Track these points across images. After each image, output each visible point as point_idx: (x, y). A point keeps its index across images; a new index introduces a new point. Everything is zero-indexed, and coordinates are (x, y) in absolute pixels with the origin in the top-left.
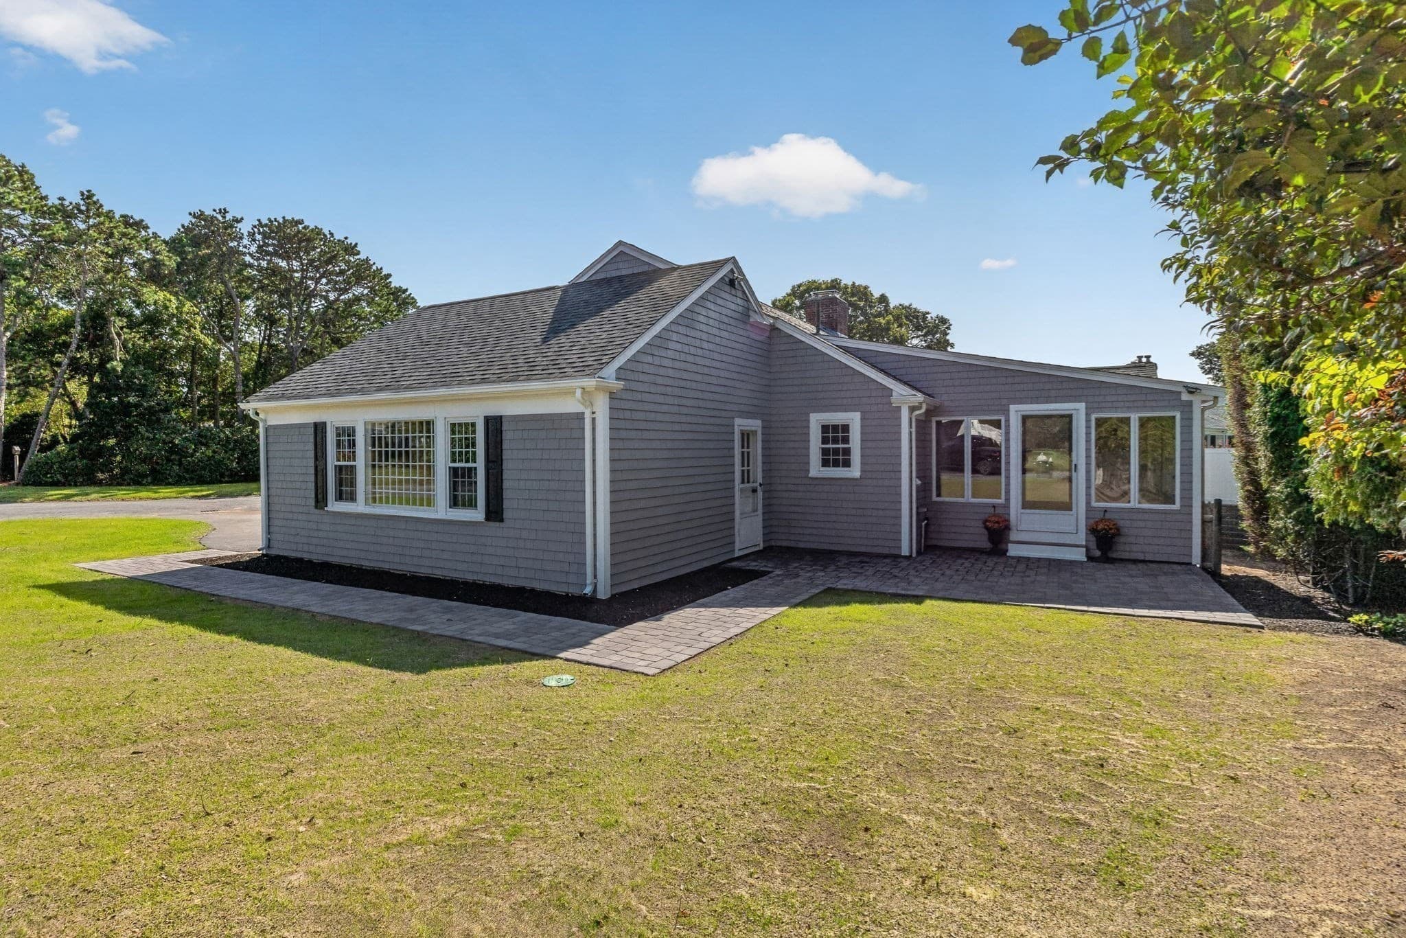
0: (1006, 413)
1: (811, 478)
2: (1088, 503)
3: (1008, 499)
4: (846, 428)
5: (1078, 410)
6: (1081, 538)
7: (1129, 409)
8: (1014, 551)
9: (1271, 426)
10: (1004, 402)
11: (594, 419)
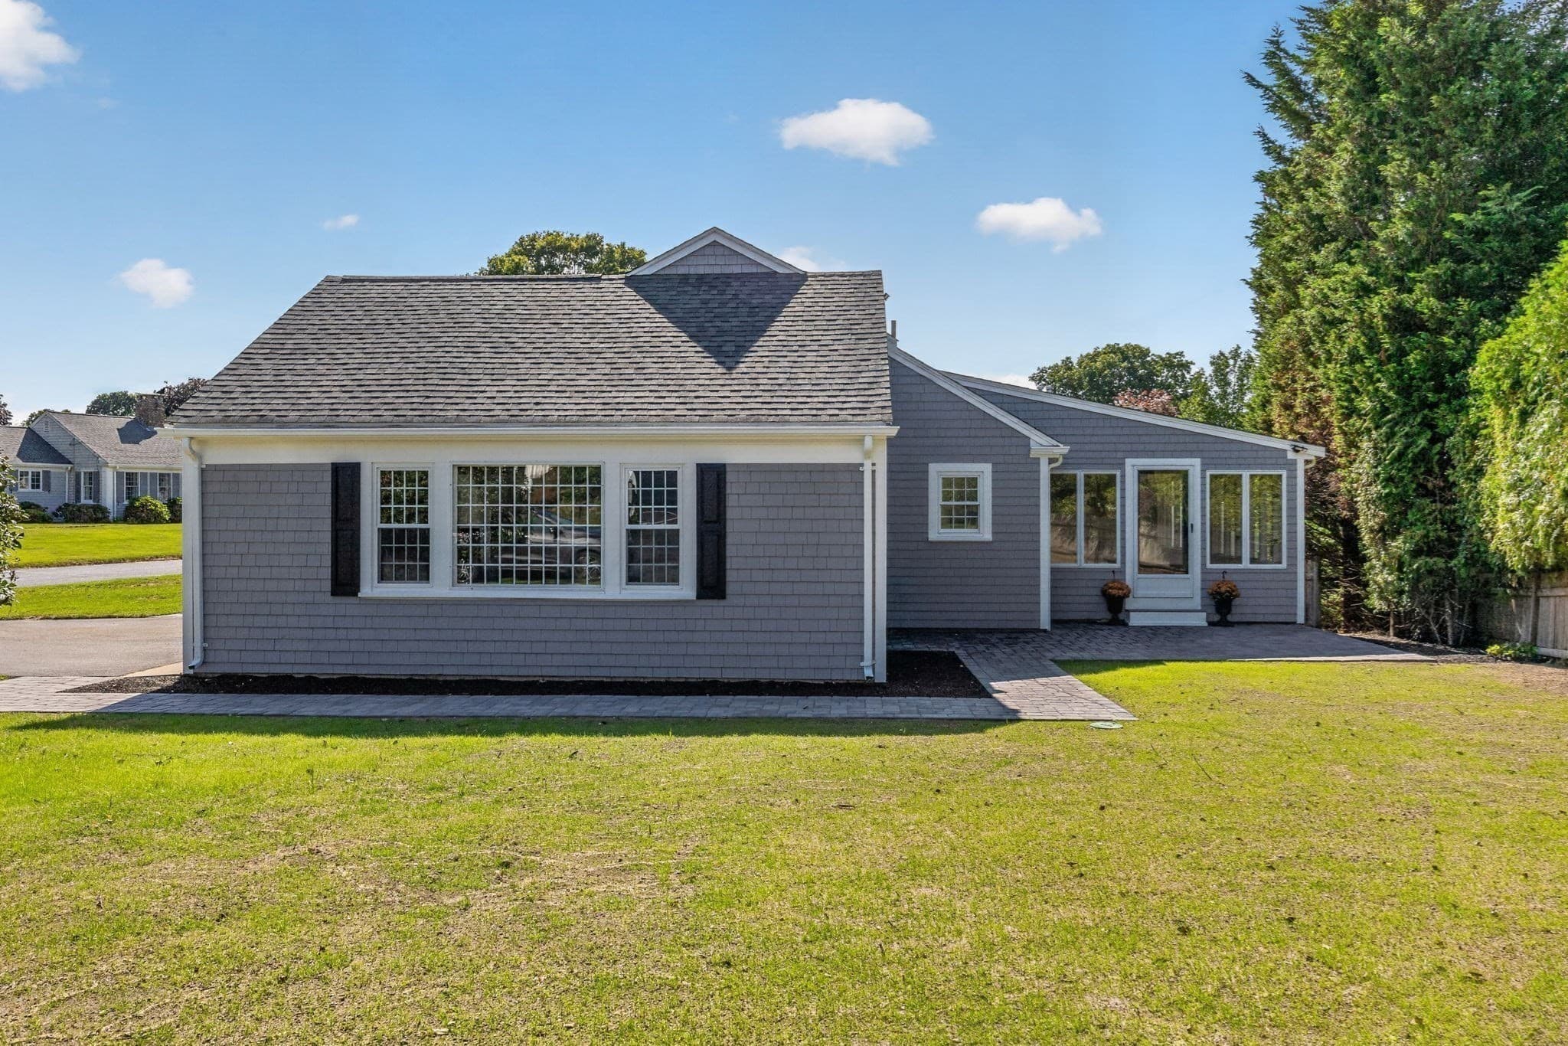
0: (1121, 466)
1: (931, 542)
2: (1203, 565)
3: (1123, 562)
4: (973, 482)
5: (1193, 465)
6: (1197, 603)
7: (1240, 466)
8: (1136, 620)
9: (1384, 487)
10: (1120, 455)
11: (874, 472)
